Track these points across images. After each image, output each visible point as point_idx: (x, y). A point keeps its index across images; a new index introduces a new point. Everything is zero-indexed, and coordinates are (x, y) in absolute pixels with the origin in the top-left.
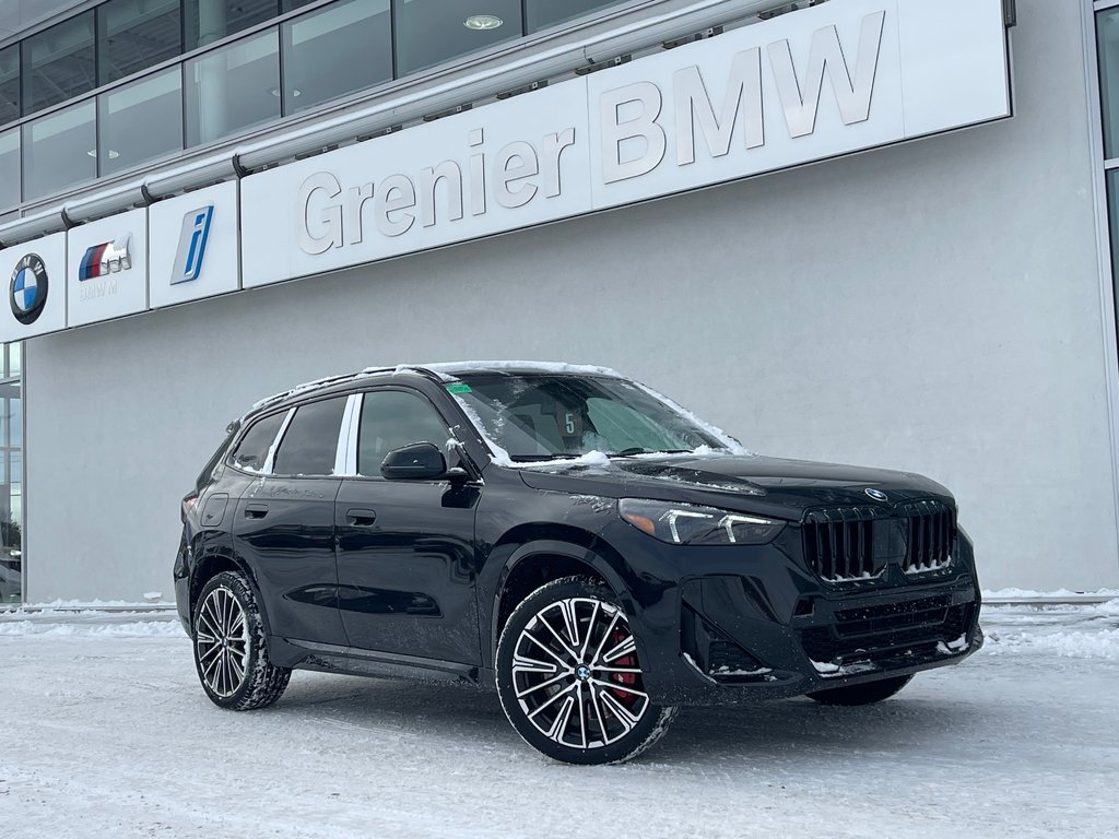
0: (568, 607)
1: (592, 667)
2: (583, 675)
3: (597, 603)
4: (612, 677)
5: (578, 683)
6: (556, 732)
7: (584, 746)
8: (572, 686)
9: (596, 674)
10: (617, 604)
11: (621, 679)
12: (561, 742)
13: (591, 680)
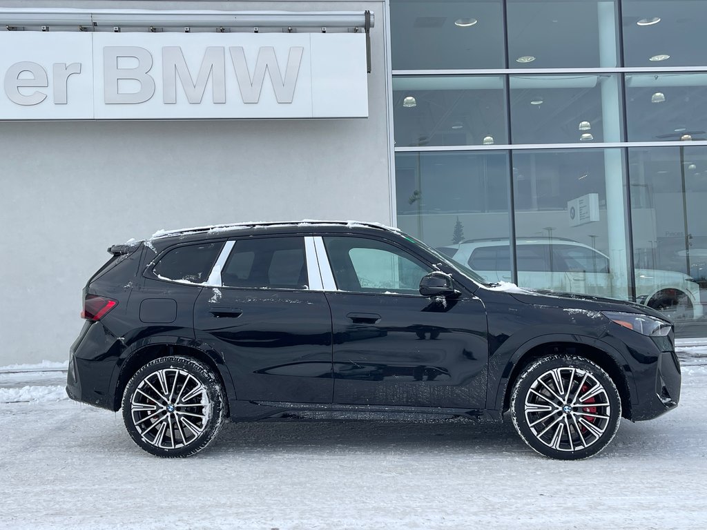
0: (556, 373)
1: (572, 405)
2: (567, 411)
3: (574, 369)
4: (584, 410)
5: (565, 415)
6: (555, 444)
7: (572, 450)
8: (562, 417)
9: (575, 409)
10: (586, 369)
11: (588, 410)
12: (558, 449)
13: (572, 413)
